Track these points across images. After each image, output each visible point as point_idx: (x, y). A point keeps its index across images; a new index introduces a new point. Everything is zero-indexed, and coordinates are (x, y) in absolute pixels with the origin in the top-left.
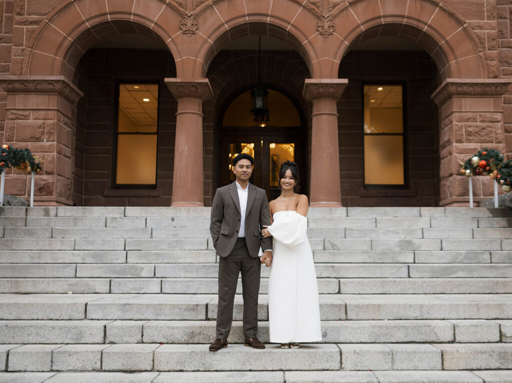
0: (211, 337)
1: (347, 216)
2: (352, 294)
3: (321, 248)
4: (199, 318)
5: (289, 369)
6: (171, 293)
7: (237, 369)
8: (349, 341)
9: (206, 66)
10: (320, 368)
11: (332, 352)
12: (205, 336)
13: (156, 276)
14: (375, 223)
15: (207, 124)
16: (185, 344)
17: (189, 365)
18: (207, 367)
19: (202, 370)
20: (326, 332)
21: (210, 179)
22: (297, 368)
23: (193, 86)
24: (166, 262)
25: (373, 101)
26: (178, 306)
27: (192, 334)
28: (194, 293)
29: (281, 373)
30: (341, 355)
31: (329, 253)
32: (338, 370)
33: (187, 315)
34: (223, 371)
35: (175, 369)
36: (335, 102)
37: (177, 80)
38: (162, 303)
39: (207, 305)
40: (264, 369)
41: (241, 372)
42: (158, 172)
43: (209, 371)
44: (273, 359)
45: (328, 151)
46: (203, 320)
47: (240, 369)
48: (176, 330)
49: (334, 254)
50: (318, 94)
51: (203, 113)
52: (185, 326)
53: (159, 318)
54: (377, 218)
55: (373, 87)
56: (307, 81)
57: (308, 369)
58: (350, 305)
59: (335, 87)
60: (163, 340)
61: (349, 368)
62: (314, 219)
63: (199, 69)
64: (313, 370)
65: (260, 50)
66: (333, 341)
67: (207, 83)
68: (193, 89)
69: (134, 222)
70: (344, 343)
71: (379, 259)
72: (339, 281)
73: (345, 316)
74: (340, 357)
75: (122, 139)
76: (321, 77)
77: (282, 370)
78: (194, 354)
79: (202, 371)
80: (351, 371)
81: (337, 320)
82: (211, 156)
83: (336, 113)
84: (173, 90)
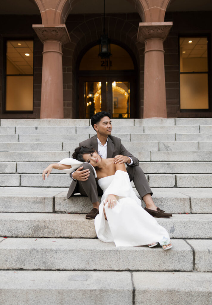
0: (56, 231)
1: (175, 125)
2: (187, 187)
3: (156, 149)
4: (47, 211)
5: (137, 269)
6: (28, 186)
7: (80, 268)
8: (198, 237)
9: (64, 17)
10: (171, 268)
11: (184, 252)
12: (50, 230)
13: (18, 172)
14: (199, 130)
15: (68, 67)
16: (30, 237)
17: (29, 263)
18: (49, 266)
19: (44, 268)
20: (173, 227)
21: (70, 106)
22: (145, 269)
23: (54, 31)
24: (28, 160)
25: (184, 52)
26: (26, 199)
27: (37, 228)
28: (48, 186)
29: (129, 273)
30: (194, 254)
31: (164, 153)
32: (191, 271)
33: (35, 208)
34: (65, 270)
35: (15, 268)
36: (162, 41)
37: (42, 26)
38: (11, 196)
39: (54, 199)
40: (110, 269)
41: (85, 272)
42: (34, 101)
43: (50, 270)
44: (120, 259)
45: (157, 79)
46: (50, 213)
47: (83, 268)
48: (20, 224)
49: (169, 154)
50: (149, 34)
51: (62, 52)
52: (30, 220)
53: (8, 210)
54: (200, 126)
55: (186, 39)
56: (141, 24)
57: (158, 269)
58: (194, 199)
59: (163, 28)
60: (7, 234)
61: (203, 270)
62: (149, 127)
63: (58, 18)
64: (163, 271)
65: (104, 14)
66: (181, 237)
67: (65, 28)
68: (54, 33)
69: (6, 130)
70: (192, 239)
71: (207, 158)
72: (176, 176)
73: (189, 209)
74: (192, 257)
75: (9, 79)
76: (152, 21)
77: (129, 270)
78: (35, 252)
79: (43, 270)
80: (205, 272)
81: (182, 214)
82: (71, 90)
83: (162, 49)
84: (39, 34)
